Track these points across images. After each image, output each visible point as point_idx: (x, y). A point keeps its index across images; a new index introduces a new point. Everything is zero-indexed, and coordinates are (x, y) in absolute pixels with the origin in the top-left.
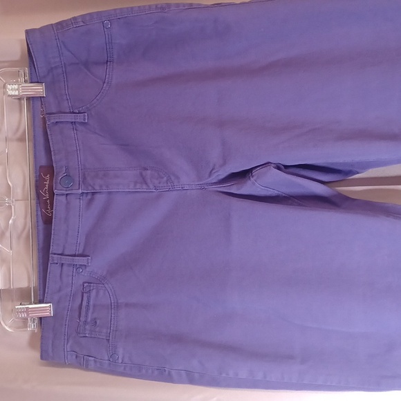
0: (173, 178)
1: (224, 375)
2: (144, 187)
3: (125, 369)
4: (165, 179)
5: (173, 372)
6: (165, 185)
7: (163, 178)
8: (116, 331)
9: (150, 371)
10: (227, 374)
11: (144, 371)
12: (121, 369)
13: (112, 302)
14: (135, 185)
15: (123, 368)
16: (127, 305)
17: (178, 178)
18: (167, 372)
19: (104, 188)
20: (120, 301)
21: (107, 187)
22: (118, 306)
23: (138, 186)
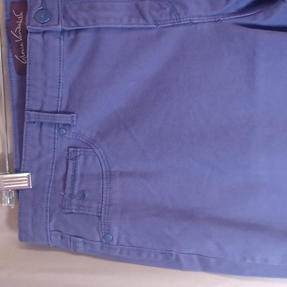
0: (178, 8)
1: (248, 261)
2: (141, 21)
3: (121, 253)
4: (168, 10)
5: (182, 257)
6: (168, 18)
7: (165, 9)
8: (110, 205)
9: (153, 255)
10: (253, 260)
11: (145, 256)
12: (117, 253)
13: (104, 170)
14: (130, 21)
15: (119, 251)
16: (122, 174)
17: (184, 7)
18: (174, 257)
19: (90, 22)
20: (113, 170)
21: (94, 21)
22: (111, 176)
23: (134, 20)
